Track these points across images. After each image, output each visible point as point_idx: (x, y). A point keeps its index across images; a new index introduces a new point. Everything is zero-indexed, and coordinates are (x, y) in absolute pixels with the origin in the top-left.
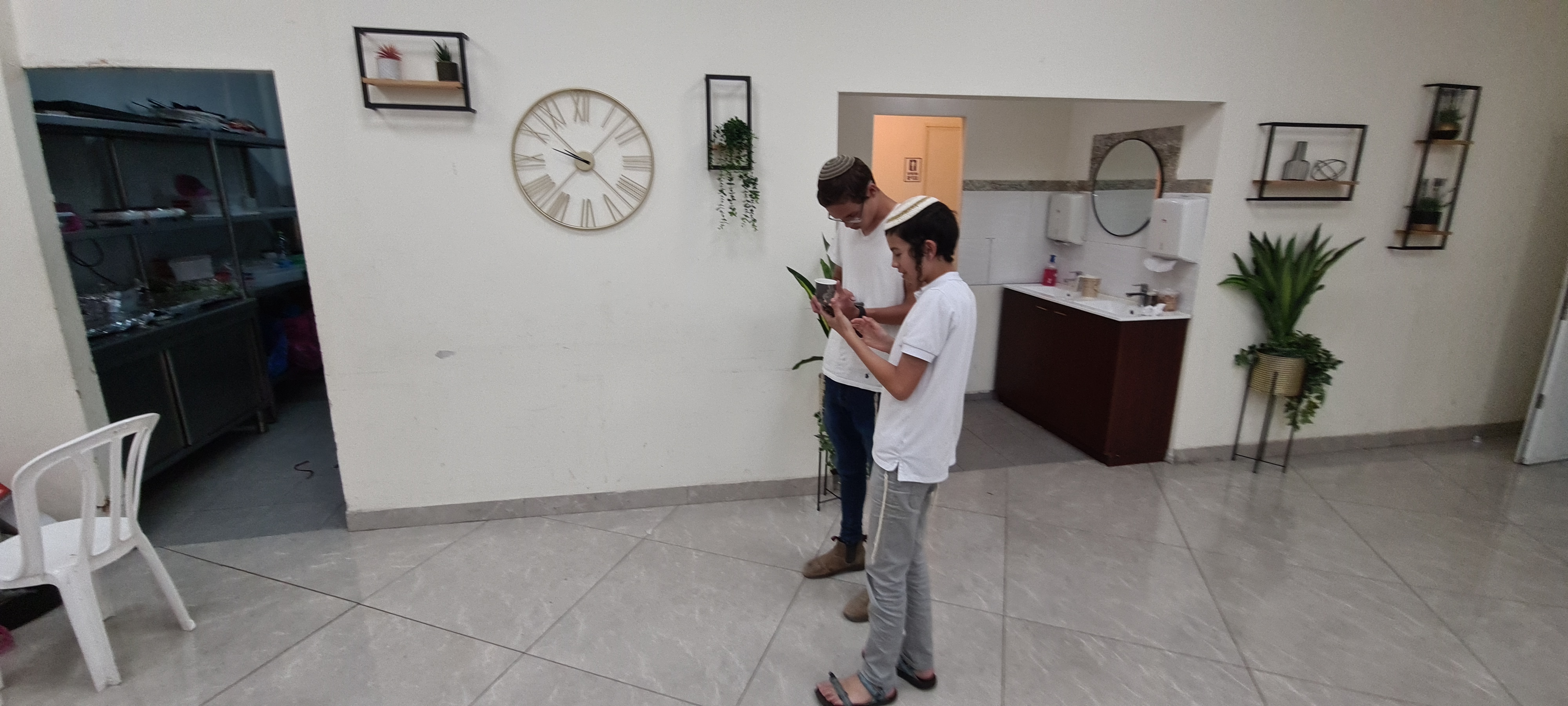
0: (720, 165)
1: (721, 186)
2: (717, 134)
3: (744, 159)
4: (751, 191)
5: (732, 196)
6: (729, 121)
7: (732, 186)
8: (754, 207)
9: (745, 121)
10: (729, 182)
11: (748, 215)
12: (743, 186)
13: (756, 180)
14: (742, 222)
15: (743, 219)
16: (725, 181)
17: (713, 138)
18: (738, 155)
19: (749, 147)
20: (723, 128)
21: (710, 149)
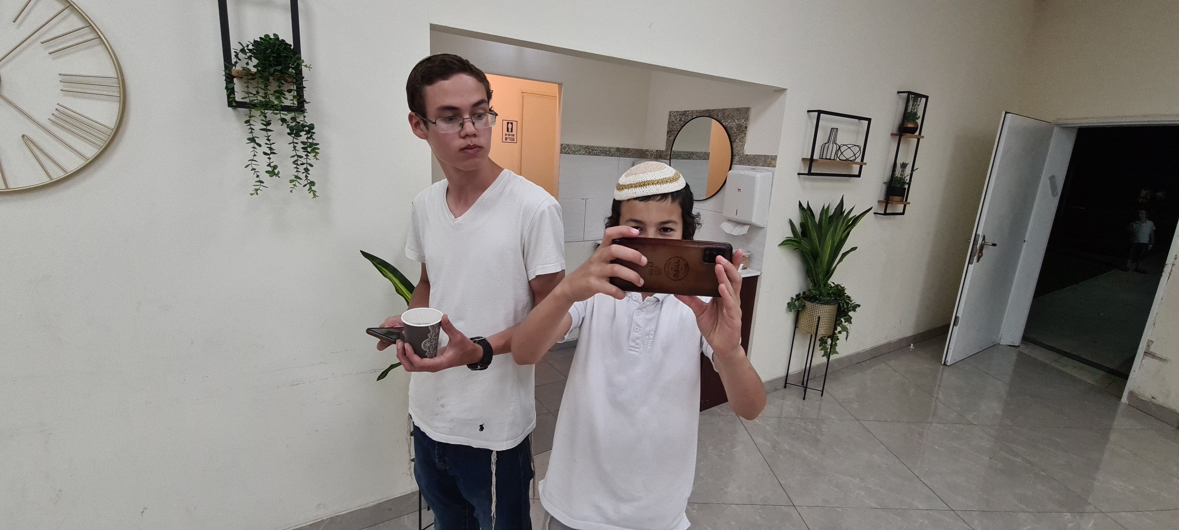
0: (247, 100)
1: (251, 132)
2: (241, 55)
3: (289, 96)
4: (303, 143)
5: (271, 149)
6: (261, 38)
7: (269, 133)
8: (311, 166)
9: (290, 41)
10: (265, 127)
11: (303, 176)
12: (289, 134)
13: (312, 127)
14: (291, 185)
15: (291, 181)
16: (258, 125)
17: (234, 60)
18: (277, 88)
19: (298, 79)
20: (251, 47)
21: (229, 78)
